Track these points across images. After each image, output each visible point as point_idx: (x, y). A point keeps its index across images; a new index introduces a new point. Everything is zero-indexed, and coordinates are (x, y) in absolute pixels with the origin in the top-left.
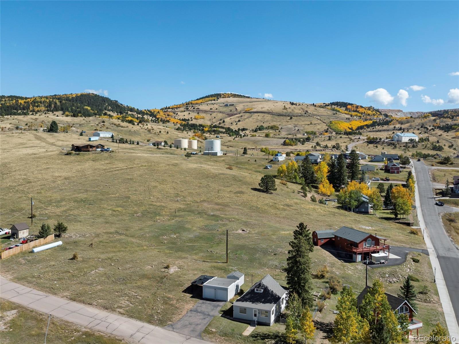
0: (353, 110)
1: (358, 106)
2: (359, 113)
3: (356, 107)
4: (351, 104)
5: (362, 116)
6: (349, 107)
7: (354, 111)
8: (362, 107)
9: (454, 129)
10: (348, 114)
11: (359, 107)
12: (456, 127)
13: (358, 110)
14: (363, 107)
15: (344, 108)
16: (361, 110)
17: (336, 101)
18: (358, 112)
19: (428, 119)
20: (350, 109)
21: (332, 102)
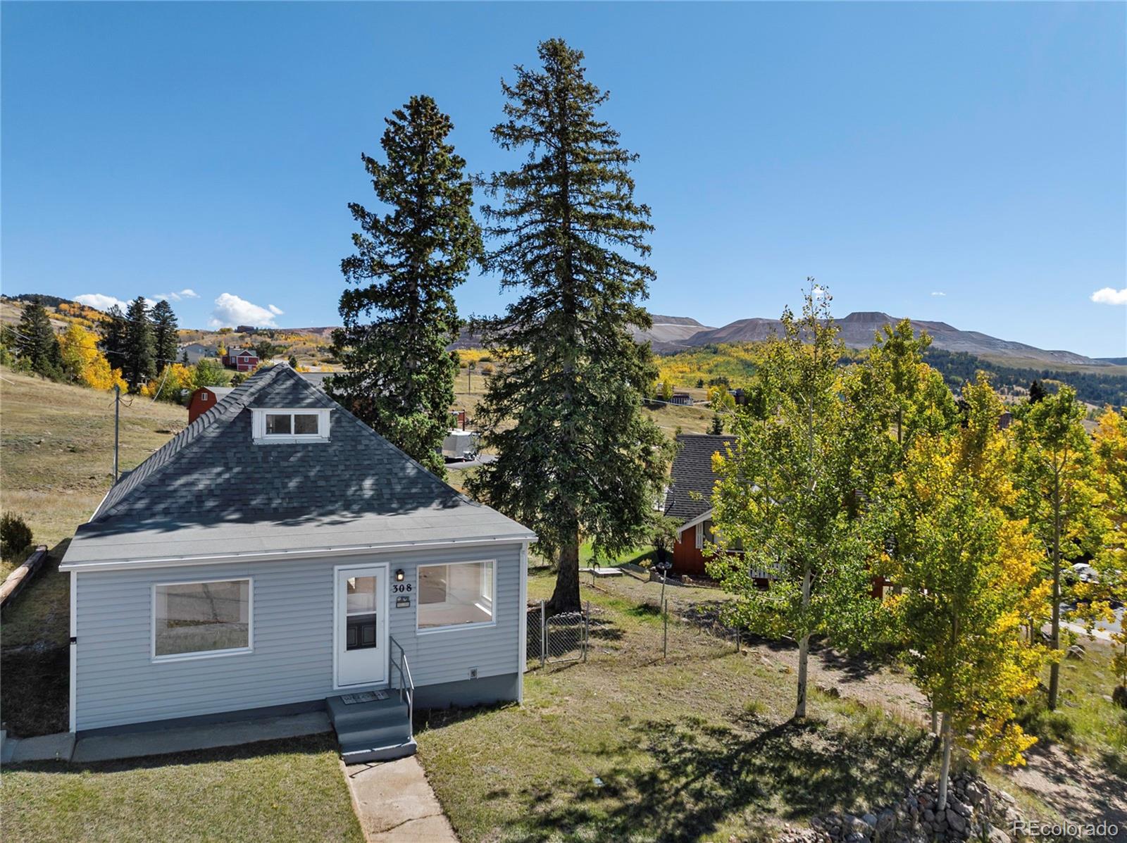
0: (72, 313)
1: (84, 306)
2: (88, 320)
3: (79, 308)
4: (69, 303)
5: (94, 326)
6: (63, 306)
7: (74, 316)
8: (92, 309)
9: (278, 353)
10: (62, 320)
11: (86, 309)
12: (281, 349)
13: (84, 313)
14: (96, 310)
15: (53, 309)
16: (90, 314)
17: (34, 293)
18: (84, 317)
19: (228, 335)
20: (65, 311)
21: (23, 294)
